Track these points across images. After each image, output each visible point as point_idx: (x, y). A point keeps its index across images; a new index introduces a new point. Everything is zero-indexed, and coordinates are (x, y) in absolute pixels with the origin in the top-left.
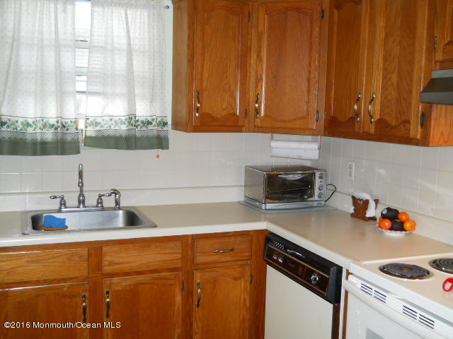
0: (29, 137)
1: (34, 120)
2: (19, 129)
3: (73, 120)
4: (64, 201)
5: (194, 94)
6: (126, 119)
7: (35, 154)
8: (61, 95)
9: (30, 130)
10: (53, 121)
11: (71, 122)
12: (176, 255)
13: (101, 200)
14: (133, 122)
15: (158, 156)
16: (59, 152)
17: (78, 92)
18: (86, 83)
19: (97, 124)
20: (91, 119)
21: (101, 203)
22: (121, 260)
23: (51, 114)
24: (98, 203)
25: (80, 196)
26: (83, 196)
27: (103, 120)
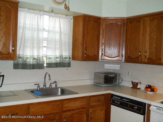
0: (28, 63)
1: (30, 56)
2: (25, 60)
3: (42, 57)
4: (39, 86)
5: (84, 48)
6: (59, 57)
7: (30, 69)
8: (39, 48)
9: (28, 60)
10: (35, 57)
11: (41, 57)
12: (85, 103)
13: (51, 85)
14: (62, 57)
15: (67, 69)
16: (38, 68)
17: (44, 47)
18: (46, 44)
19: (50, 58)
20: (48, 56)
21: (51, 86)
22: (69, 106)
23: (36, 55)
24: (50, 86)
25: (44, 84)
26: (45, 84)
27: (52, 57)
